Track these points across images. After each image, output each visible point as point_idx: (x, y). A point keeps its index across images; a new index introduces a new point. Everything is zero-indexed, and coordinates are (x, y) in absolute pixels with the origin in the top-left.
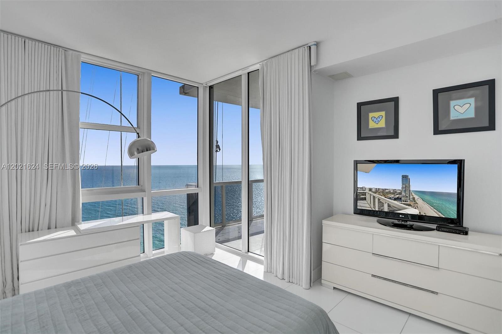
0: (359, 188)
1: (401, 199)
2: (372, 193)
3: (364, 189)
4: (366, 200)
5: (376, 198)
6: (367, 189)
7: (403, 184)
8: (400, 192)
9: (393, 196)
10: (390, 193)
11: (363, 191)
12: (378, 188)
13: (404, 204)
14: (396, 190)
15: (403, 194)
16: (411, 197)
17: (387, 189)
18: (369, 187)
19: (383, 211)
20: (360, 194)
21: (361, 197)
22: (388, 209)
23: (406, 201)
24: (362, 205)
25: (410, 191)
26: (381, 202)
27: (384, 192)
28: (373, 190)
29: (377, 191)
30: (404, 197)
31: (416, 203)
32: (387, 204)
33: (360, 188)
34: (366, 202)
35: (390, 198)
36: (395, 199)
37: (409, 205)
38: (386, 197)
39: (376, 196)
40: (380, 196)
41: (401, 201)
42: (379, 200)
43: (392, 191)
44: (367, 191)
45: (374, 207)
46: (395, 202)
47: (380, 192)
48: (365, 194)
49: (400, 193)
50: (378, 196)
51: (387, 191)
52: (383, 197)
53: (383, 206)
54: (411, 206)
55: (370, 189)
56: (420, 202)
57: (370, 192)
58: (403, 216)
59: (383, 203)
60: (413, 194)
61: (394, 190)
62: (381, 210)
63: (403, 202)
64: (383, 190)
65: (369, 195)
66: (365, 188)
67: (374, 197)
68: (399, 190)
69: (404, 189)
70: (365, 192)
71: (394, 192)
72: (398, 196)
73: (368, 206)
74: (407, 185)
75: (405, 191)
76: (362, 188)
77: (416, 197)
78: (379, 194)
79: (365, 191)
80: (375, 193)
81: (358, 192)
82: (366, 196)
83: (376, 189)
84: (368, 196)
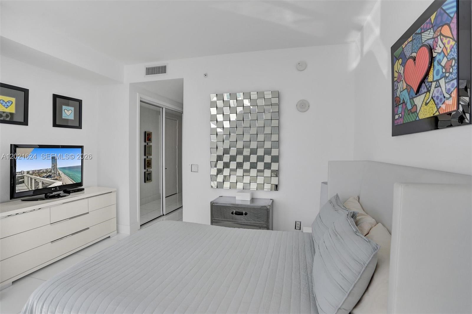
0: (17, 173)
1: (51, 176)
2: (30, 175)
3: (22, 173)
4: (24, 183)
5: (33, 179)
6: (25, 173)
7: (52, 164)
8: (50, 170)
9: (45, 175)
10: (44, 173)
11: (21, 175)
12: (34, 170)
13: (53, 179)
14: (48, 169)
15: (53, 171)
16: (58, 173)
17: (41, 170)
18: (27, 170)
19: (38, 189)
20: (19, 178)
21: (20, 181)
22: (42, 186)
23: (54, 177)
24: (20, 188)
25: (57, 168)
26: (37, 182)
27: (39, 173)
28: (31, 172)
29: (34, 173)
30: (53, 174)
31: (61, 177)
32: (41, 182)
33: (19, 172)
34: (24, 185)
35: (44, 177)
36: (47, 177)
37: (56, 179)
38: (40, 177)
39: (33, 178)
40: (36, 177)
41: (51, 177)
42: (35, 180)
43: (45, 171)
44: (25, 174)
45: (31, 187)
46: (47, 179)
47: (36, 173)
48: (23, 177)
49: (51, 172)
50: (34, 176)
51: (41, 171)
52: (38, 177)
53: (39, 185)
54: (58, 180)
55: (27, 172)
56: (62, 175)
57: (28, 175)
58: (54, 189)
59: (38, 182)
60: (59, 171)
61: (46, 170)
62: (36, 189)
63: (52, 178)
64: (38, 171)
65: (27, 177)
66: (24, 172)
67: (31, 179)
68: (50, 169)
69: (53, 168)
70: (24, 176)
71: (47, 171)
72: (49, 174)
73: (26, 188)
74: (55, 164)
75: (54, 169)
76: (20, 172)
77: (60, 172)
78: (35, 175)
79: (23, 174)
80: (32, 174)
81: (17, 177)
82: (24, 179)
83: (33, 171)
84: (26, 179)
